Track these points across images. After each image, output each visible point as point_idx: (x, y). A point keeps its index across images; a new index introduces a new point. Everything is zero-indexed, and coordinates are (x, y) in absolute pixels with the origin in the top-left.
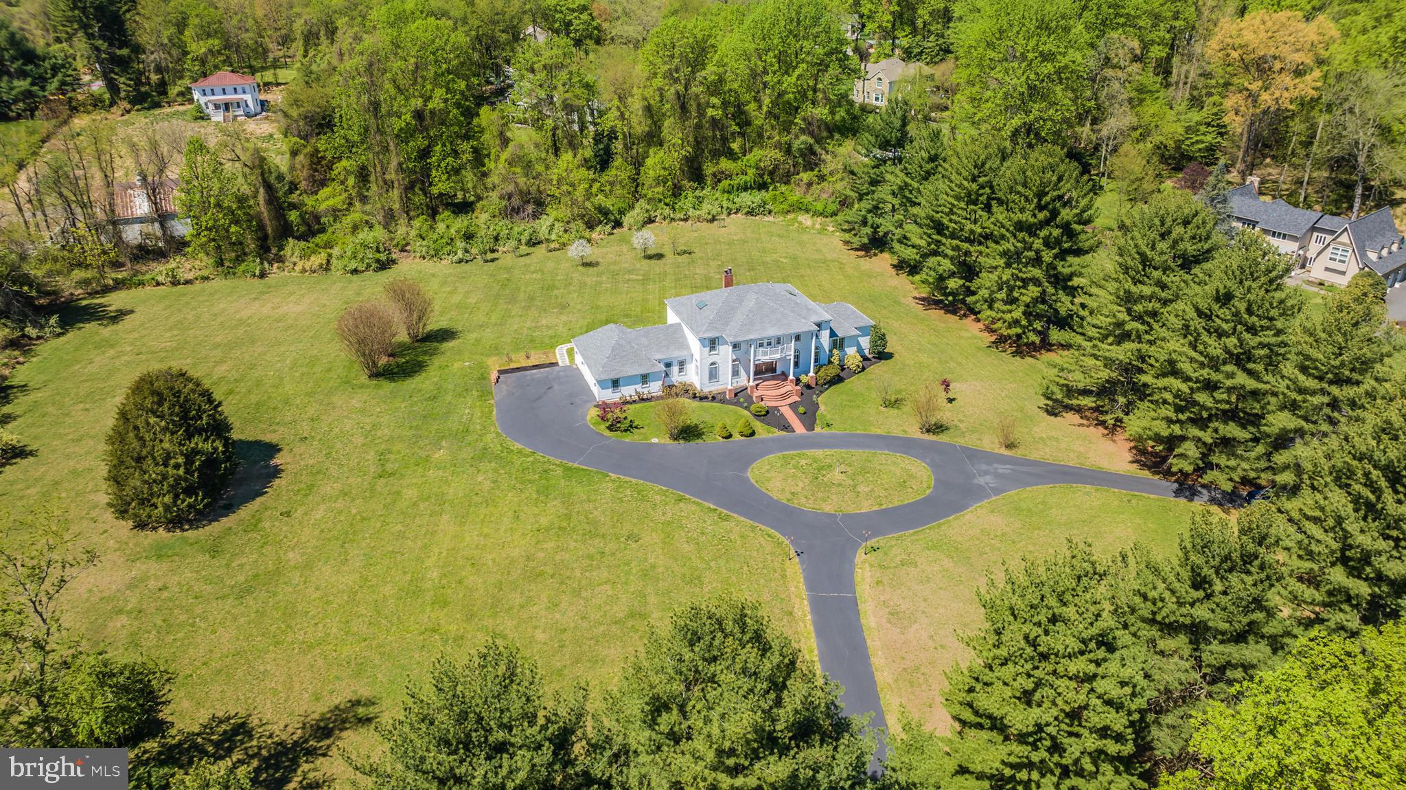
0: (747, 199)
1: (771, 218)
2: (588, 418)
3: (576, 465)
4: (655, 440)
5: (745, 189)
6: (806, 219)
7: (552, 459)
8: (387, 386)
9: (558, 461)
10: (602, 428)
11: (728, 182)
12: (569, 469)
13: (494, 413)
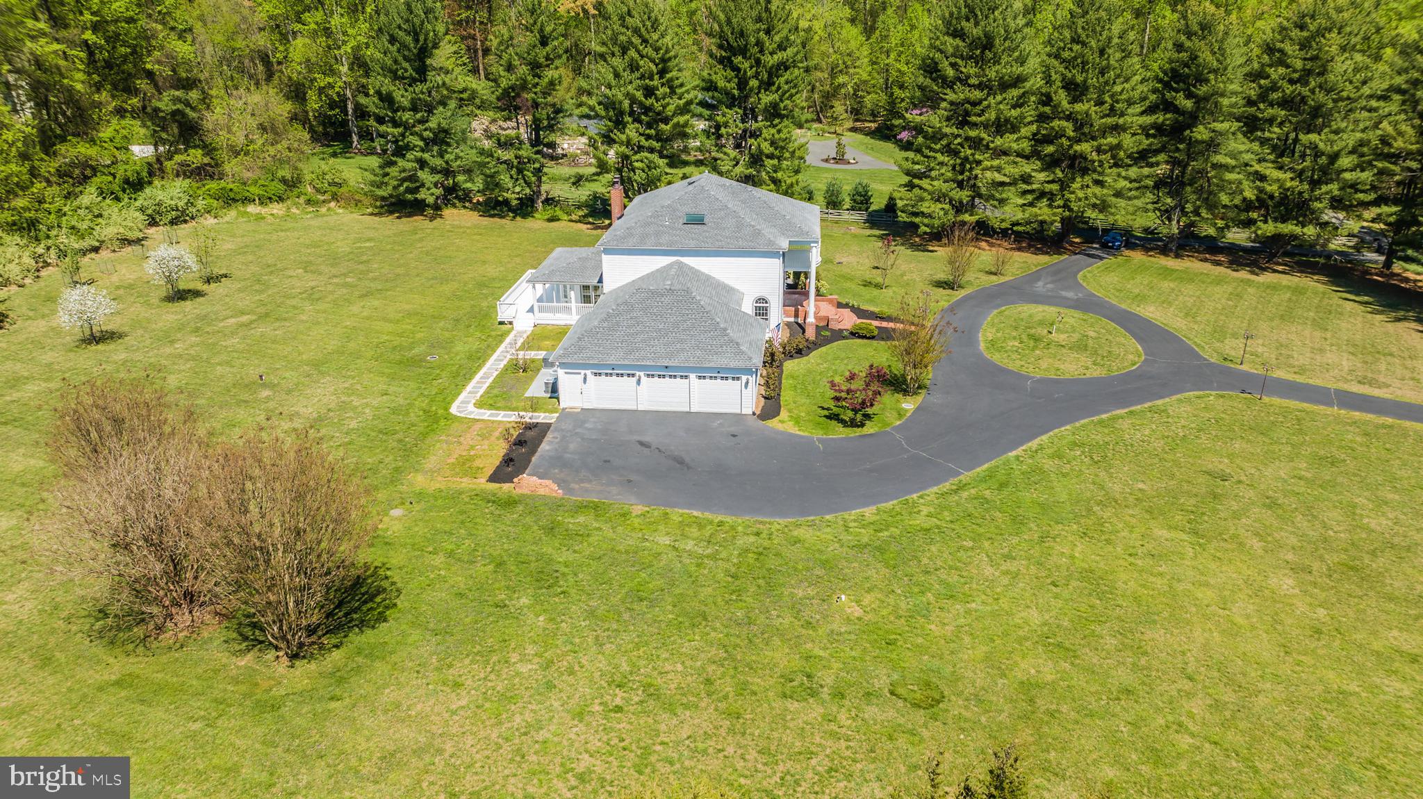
1: (212, 220)
2: (800, 433)
3: (972, 475)
4: (907, 406)
5: (136, 184)
7: (935, 490)
9: (948, 486)
10: (843, 430)
12: (982, 481)
13: (695, 513)
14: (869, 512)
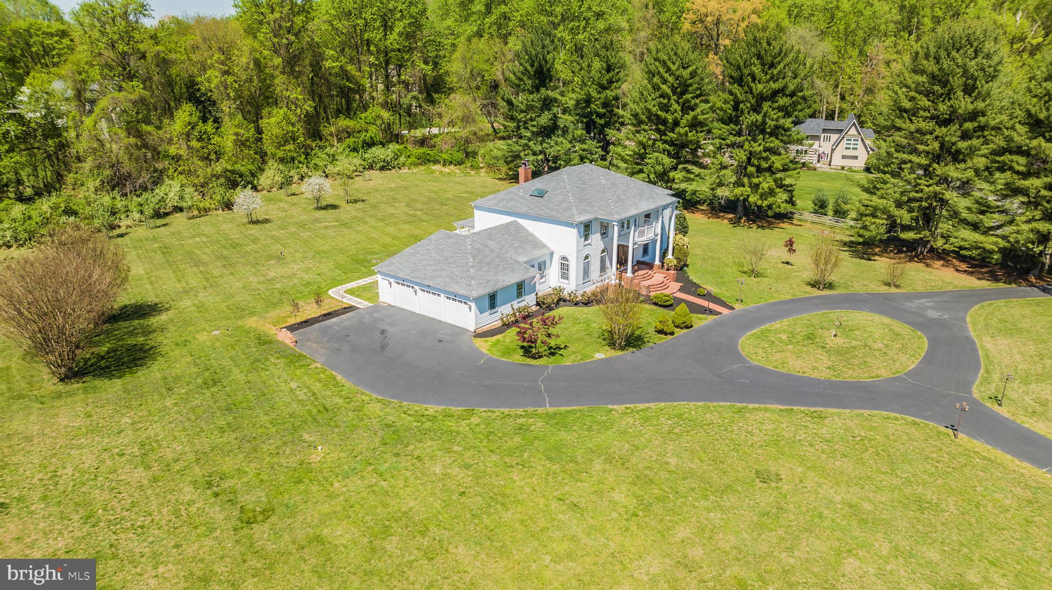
0: (378, 152)
1: (405, 171)
2: (485, 351)
3: (551, 410)
4: (599, 356)
5: (369, 144)
6: (437, 167)
7: (506, 411)
8: (112, 387)
9: (520, 411)
10: (518, 357)
11: (352, 140)
12: (550, 416)
13: (339, 377)
14: (432, 409)
